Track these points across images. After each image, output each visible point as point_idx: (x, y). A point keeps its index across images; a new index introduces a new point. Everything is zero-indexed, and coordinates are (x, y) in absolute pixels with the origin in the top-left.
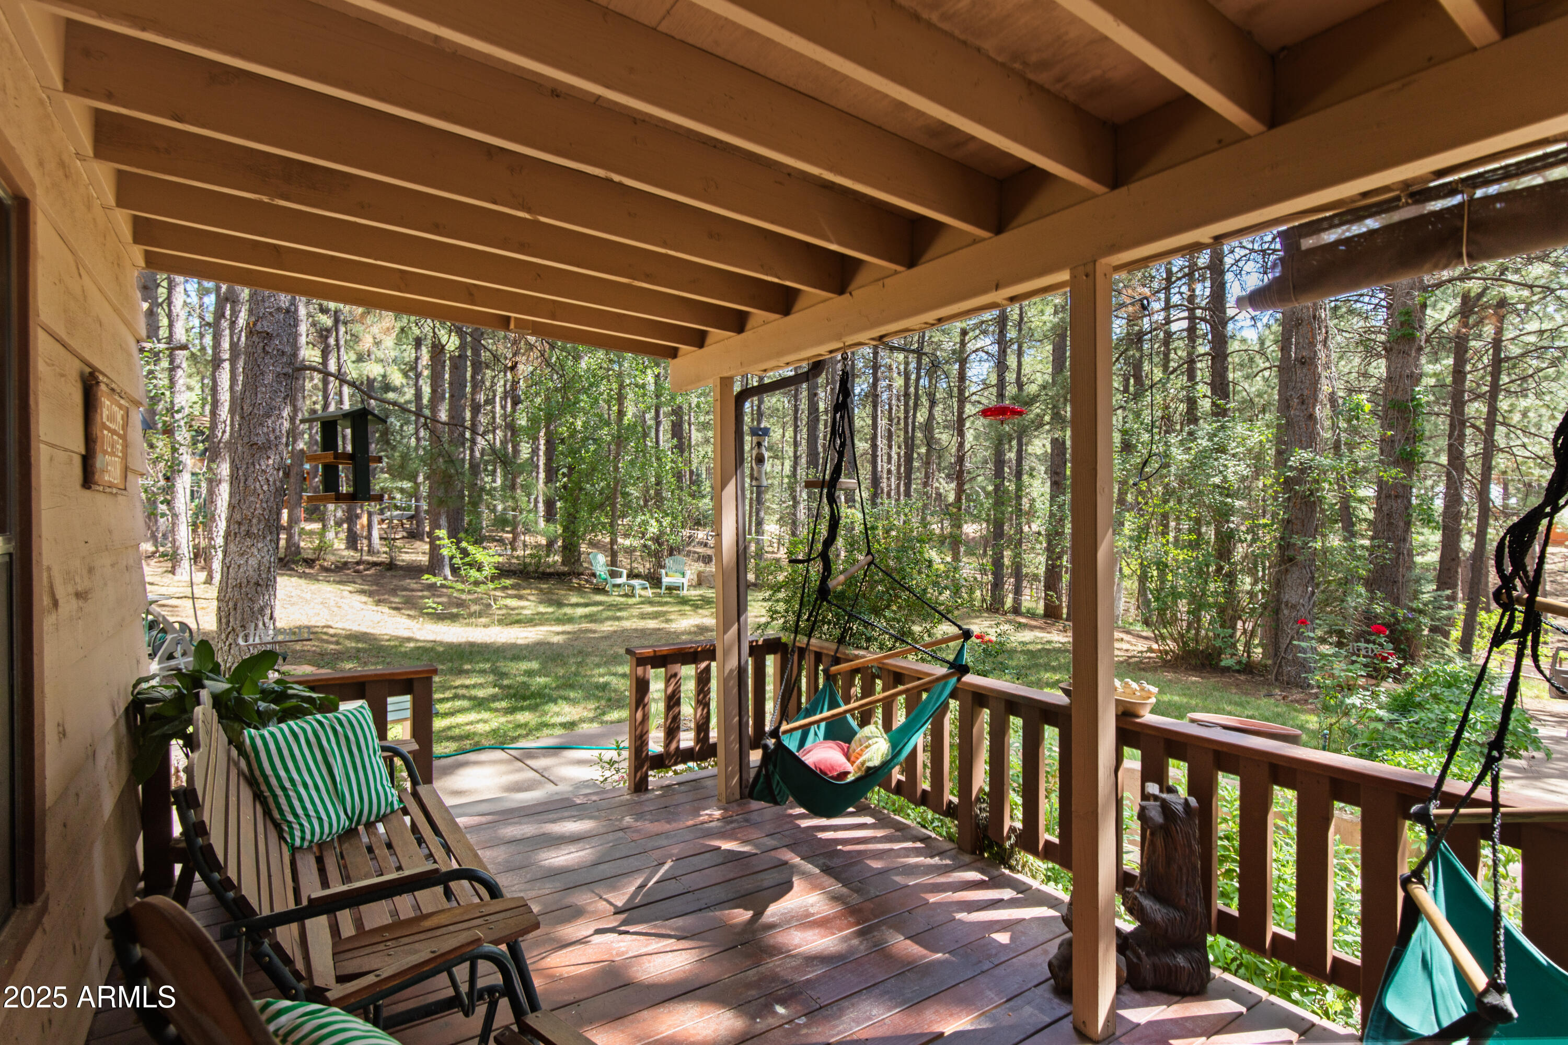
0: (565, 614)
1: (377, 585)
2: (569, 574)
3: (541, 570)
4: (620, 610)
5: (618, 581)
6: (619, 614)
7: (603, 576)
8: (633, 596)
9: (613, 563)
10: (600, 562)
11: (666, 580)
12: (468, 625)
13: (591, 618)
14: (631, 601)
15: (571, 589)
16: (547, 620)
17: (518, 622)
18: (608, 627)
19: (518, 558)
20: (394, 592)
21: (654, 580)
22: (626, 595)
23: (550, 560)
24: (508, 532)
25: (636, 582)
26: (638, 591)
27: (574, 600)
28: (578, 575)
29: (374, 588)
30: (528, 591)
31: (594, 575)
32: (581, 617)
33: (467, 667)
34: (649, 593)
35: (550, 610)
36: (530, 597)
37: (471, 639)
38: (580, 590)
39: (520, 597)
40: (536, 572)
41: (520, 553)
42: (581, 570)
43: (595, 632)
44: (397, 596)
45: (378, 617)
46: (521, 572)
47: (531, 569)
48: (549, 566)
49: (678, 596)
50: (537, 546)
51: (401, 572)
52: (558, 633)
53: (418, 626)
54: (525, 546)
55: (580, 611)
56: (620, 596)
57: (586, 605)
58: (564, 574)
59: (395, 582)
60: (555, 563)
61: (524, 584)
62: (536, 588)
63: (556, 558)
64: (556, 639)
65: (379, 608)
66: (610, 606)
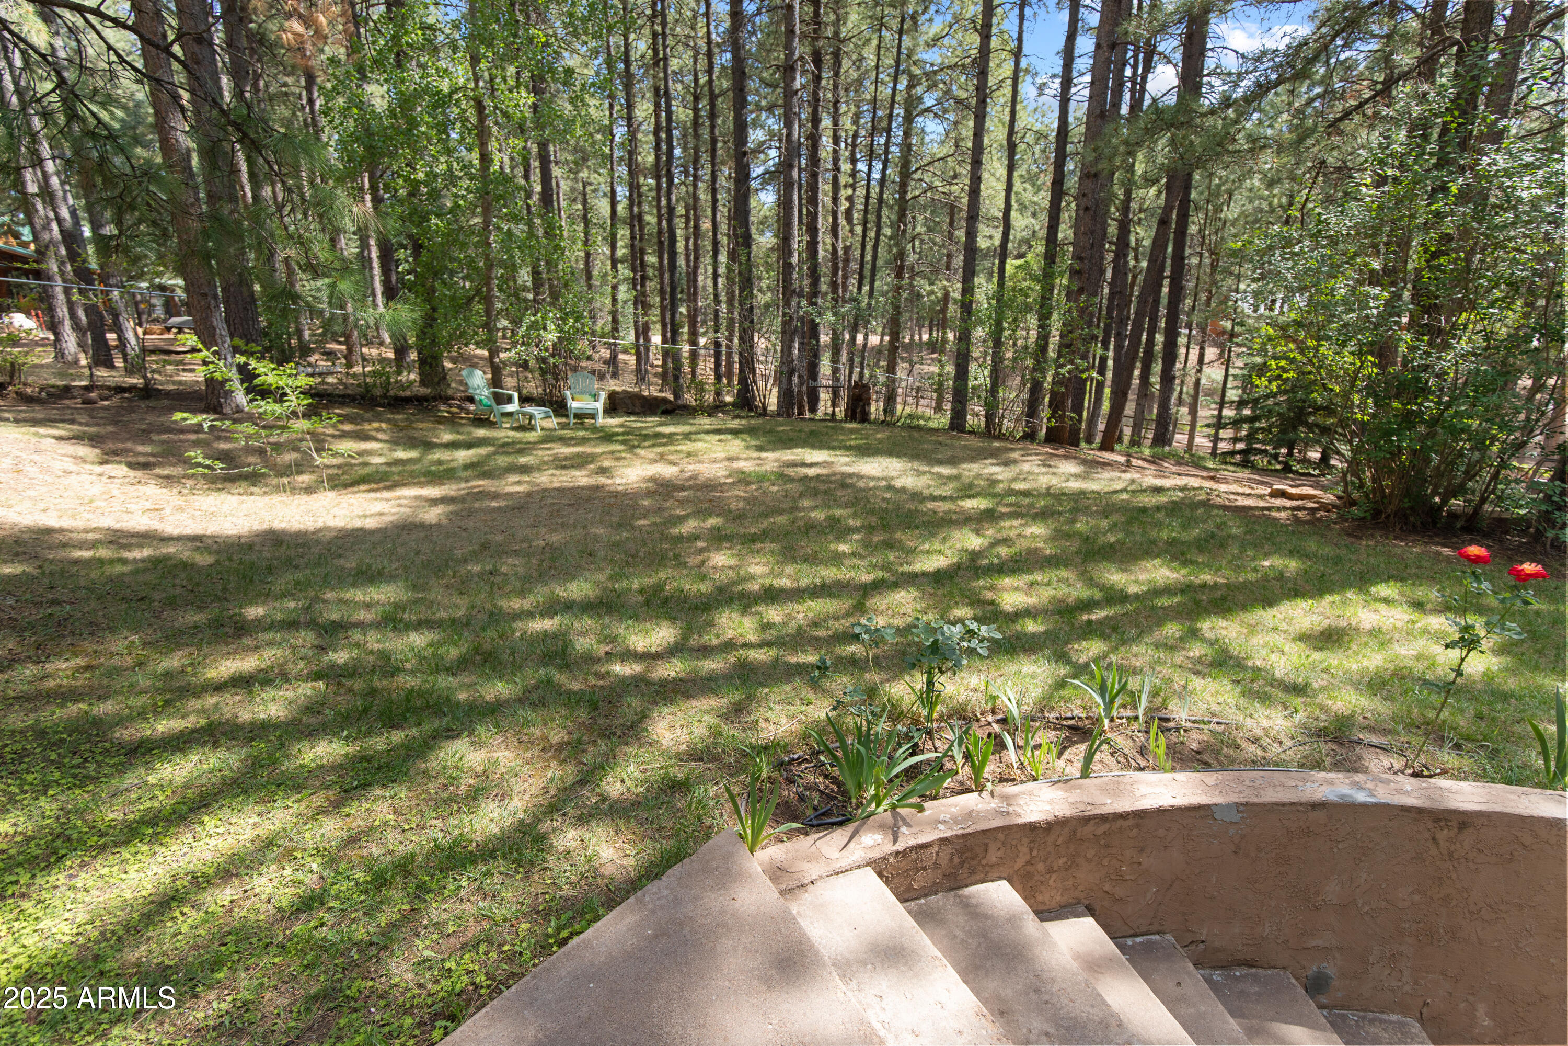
0: (440, 462)
1: (116, 423)
2: (435, 399)
3: (392, 393)
4: (521, 452)
5: (509, 408)
6: (523, 460)
7: (485, 401)
8: (532, 428)
9: (496, 382)
10: (478, 381)
11: (574, 405)
12: (278, 489)
13: (477, 468)
14: (531, 436)
15: (441, 421)
16: (412, 475)
17: (363, 480)
18: (513, 485)
19: (354, 376)
20: (144, 436)
21: (559, 407)
22: (521, 428)
23: (403, 377)
24: (340, 343)
25: (530, 409)
26: (539, 422)
27: (447, 437)
28: (446, 399)
29: (110, 428)
30: (376, 425)
31: (471, 400)
32: (466, 467)
33: (255, 612)
34: (553, 422)
35: (413, 454)
36: (380, 436)
37: (278, 525)
38: (452, 422)
39: (366, 437)
40: (385, 396)
41: (358, 369)
42: (450, 392)
43: (496, 496)
44: (151, 442)
45: (95, 488)
46: (363, 397)
47: (378, 392)
48: (403, 387)
49: (595, 429)
50: (383, 361)
51: (166, 402)
52: (434, 502)
53: (178, 501)
54: (364, 359)
55: (463, 456)
56: (513, 429)
57: (469, 445)
58: (425, 399)
59: (151, 418)
60: (411, 383)
61: (368, 415)
62: (388, 421)
63: (412, 376)
64: (432, 515)
65: (109, 469)
66: (504, 447)
